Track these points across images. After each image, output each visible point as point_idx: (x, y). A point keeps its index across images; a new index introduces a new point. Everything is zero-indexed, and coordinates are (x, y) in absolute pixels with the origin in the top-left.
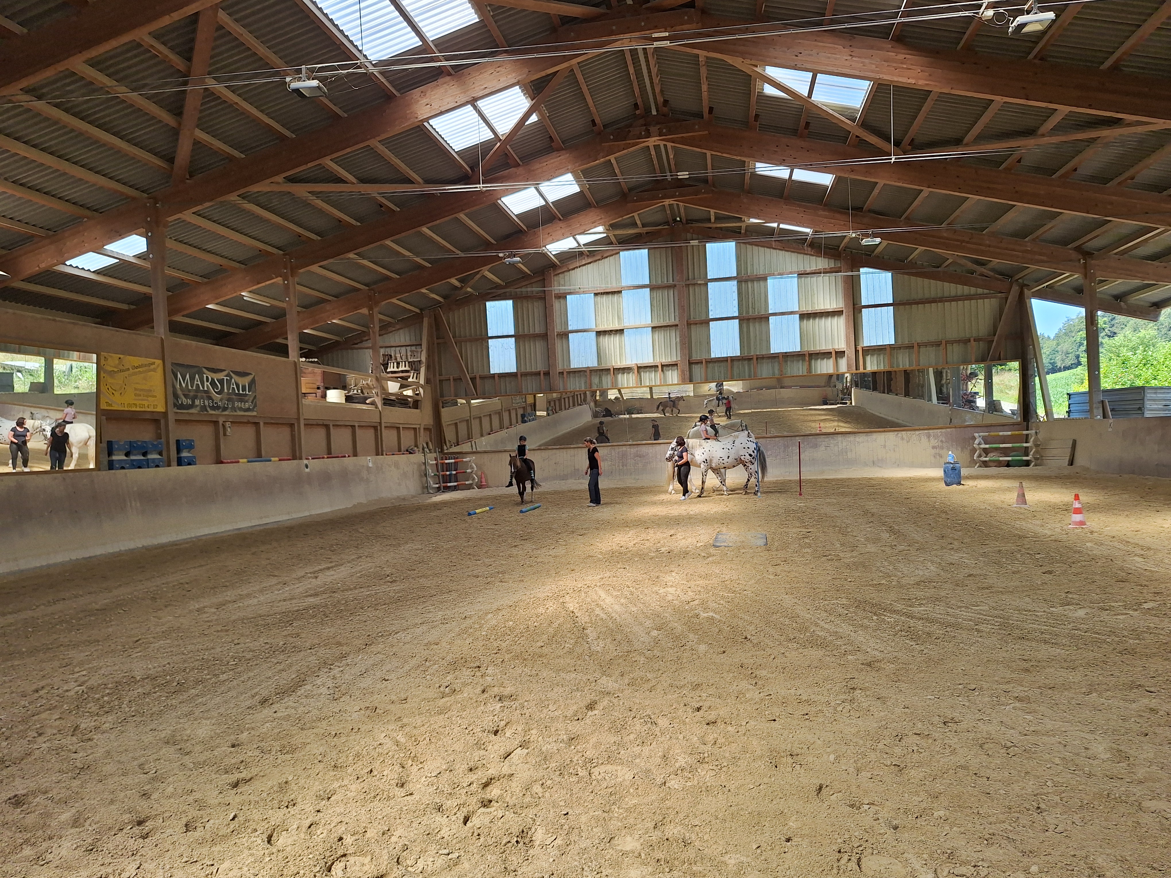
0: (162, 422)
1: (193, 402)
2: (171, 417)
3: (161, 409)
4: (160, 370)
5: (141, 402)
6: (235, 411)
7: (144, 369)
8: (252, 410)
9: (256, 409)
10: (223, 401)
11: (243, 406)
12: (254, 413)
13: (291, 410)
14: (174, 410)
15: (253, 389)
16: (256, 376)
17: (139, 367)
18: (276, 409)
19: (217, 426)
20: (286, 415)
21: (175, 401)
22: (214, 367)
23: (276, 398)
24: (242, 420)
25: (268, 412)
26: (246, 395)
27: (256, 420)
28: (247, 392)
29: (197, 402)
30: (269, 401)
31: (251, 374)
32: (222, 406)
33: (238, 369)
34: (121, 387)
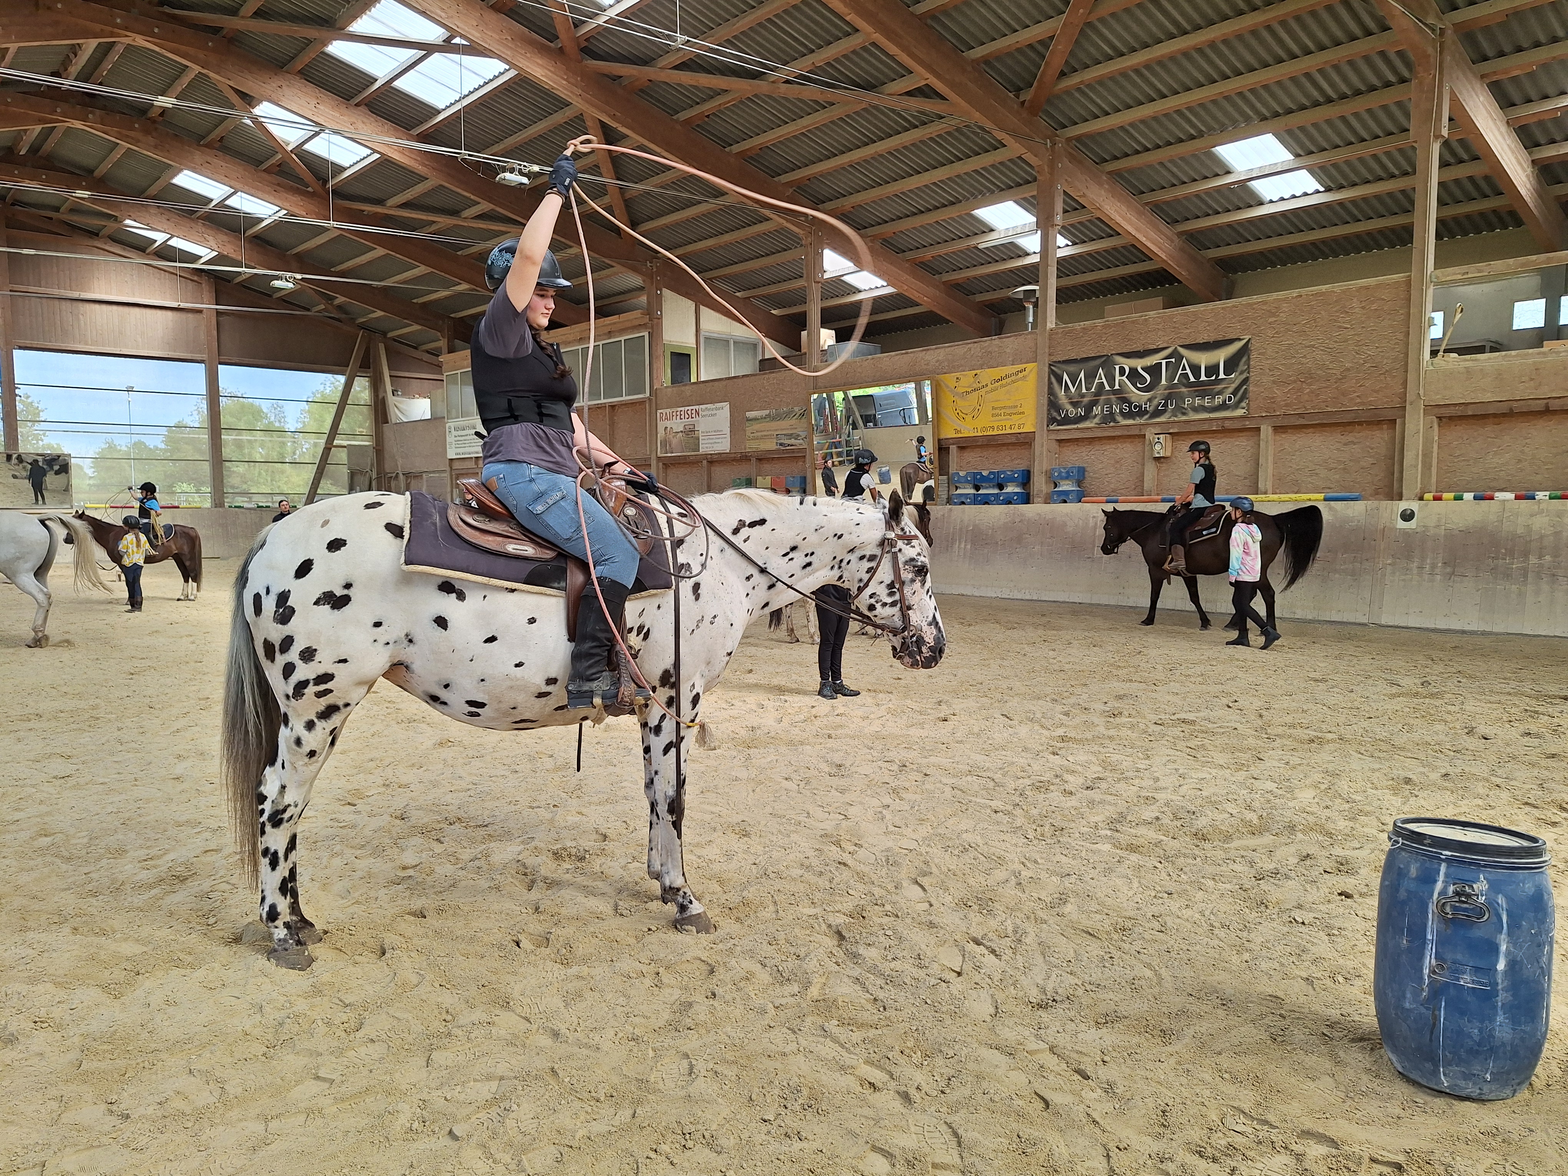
1: (1089, 410)
2: (1040, 439)
3: (1028, 428)
5: (1000, 423)
6: (1184, 414)
7: (1009, 380)
8: (1236, 406)
9: (1243, 404)
10: (1155, 402)
11: (1207, 402)
12: (1240, 412)
13: (1377, 392)
14: (1051, 427)
15: (1242, 366)
16: (1252, 341)
17: (1002, 379)
18: (1318, 395)
19: (1144, 444)
20: (1356, 404)
21: (1055, 414)
22: (1141, 348)
23: (1319, 372)
24: (1206, 427)
25: (1286, 405)
26: (1218, 381)
27: (1248, 424)
28: (1222, 376)
29: (1096, 410)
30: (1295, 382)
31: (1240, 340)
32: (1150, 409)
33: (1203, 337)
34: (974, 410)
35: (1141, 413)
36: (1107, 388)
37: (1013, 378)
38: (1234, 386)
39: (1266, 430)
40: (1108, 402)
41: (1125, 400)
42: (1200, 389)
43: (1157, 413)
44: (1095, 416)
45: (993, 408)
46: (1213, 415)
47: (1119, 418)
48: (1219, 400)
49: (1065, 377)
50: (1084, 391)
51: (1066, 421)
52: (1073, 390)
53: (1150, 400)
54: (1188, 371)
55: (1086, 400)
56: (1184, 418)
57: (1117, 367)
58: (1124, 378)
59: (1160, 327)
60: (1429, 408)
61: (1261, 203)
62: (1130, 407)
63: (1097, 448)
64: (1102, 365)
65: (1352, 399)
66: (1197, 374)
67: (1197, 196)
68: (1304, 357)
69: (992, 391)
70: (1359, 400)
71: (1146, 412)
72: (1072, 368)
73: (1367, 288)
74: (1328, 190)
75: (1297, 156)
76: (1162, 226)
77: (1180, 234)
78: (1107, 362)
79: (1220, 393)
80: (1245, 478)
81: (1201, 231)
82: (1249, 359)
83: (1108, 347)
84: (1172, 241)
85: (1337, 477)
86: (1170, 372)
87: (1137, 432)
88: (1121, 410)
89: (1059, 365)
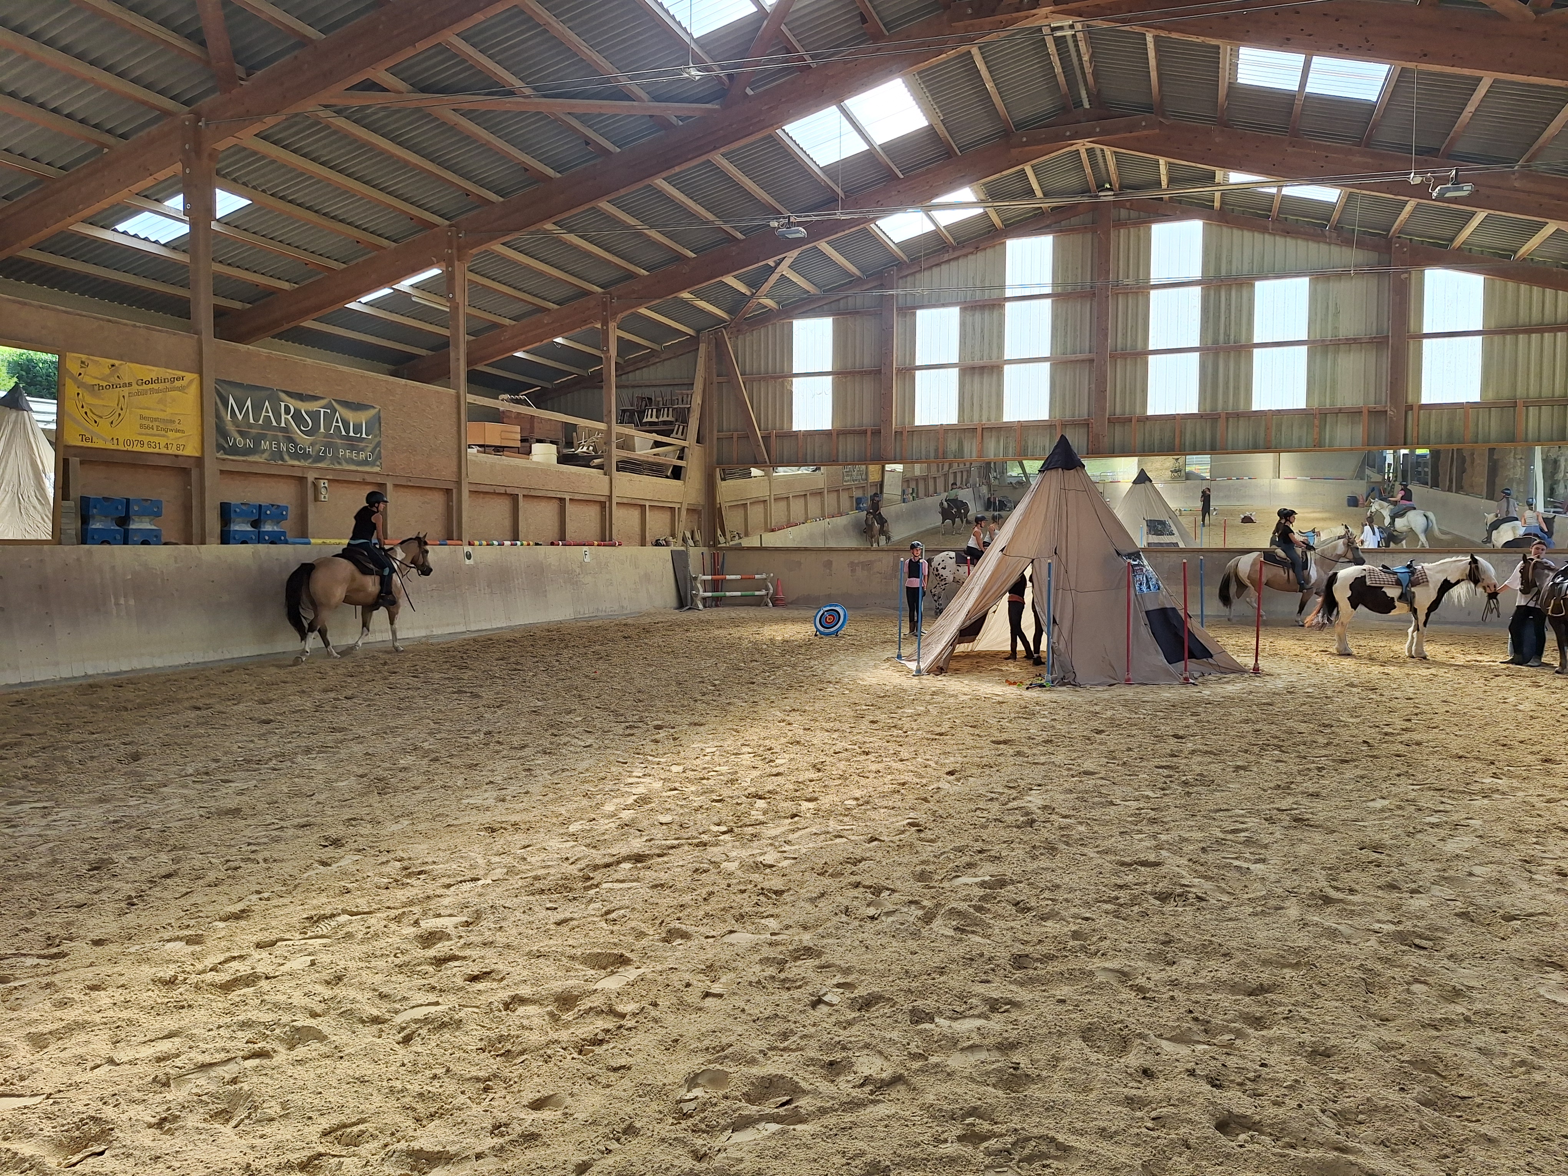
0: (194, 474)
1: (257, 443)
2: (211, 468)
3: (191, 450)
4: (194, 389)
5: (152, 439)
6: (339, 463)
7: (161, 386)
8: (373, 464)
9: (377, 463)
10: (317, 447)
11: (353, 456)
12: (375, 469)
14: (219, 455)
15: (375, 431)
16: (379, 412)
17: (152, 382)
19: (308, 486)
21: (222, 441)
22: (304, 393)
24: (352, 479)
26: (360, 440)
27: (379, 480)
28: (364, 436)
29: (265, 445)
31: (372, 408)
32: (314, 454)
33: (349, 398)
34: (113, 413)
35: (306, 456)
36: (274, 424)
37: (168, 385)
38: (371, 446)
40: (275, 438)
41: (290, 440)
42: (351, 444)
43: (319, 459)
44: (264, 451)
45: (142, 417)
46: (359, 468)
47: (286, 457)
48: (362, 456)
49: (231, 400)
50: (252, 421)
51: (234, 450)
52: (240, 418)
53: (312, 445)
54: (340, 424)
55: (254, 431)
56: (338, 467)
57: (283, 404)
58: (289, 417)
59: (316, 377)
62: (296, 448)
64: (269, 399)
66: (347, 431)
69: (138, 393)
70: (437, 473)
71: (309, 456)
72: (239, 392)
79: (362, 450)
82: (378, 425)
86: (327, 422)
87: (299, 474)
88: (288, 450)
89: (225, 386)
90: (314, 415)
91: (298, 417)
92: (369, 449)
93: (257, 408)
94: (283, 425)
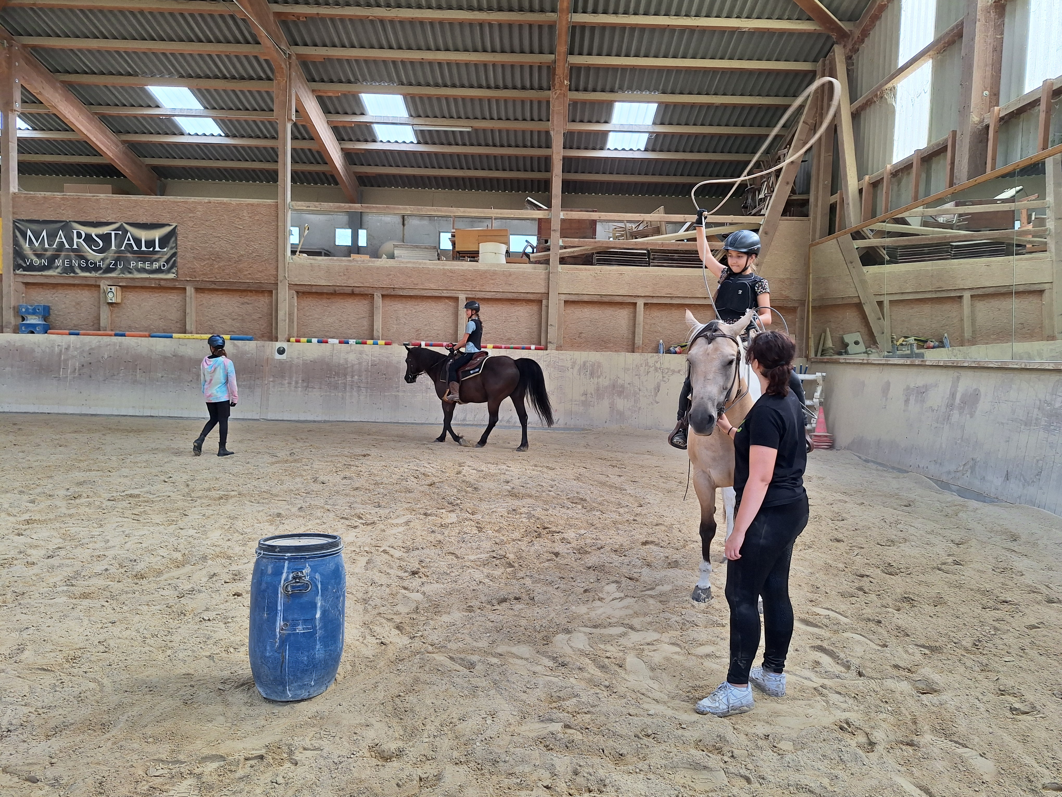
1: (51, 263)
2: (7, 281)
6: (130, 273)
8: (169, 271)
9: (174, 270)
10: (107, 262)
11: (147, 266)
12: (171, 276)
13: (261, 272)
14: (18, 272)
15: (172, 244)
16: (178, 228)
18: (224, 270)
19: (99, 292)
20: (248, 279)
21: (21, 262)
22: (94, 220)
23: (224, 255)
24: (147, 284)
25: (203, 274)
26: (154, 252)
27: (177, 285)
28: (157, 249)
29: (58, 262)
30: (209, 259)
31: (170, 225)
32: (103, 266)
33: (143, 220)
35: (96, 268)
36: (67, 246)
38: (166, 257)
39: (190, 290)
40: (67, 257)
41: (82, 257)
42: (142, 256)
43: (108, 270)
44: (58, 267)
46: (152, 276)
47: (78, 271)
48: (156, 265)
49: (29, 233)
50: (47, 246)
51: (31, 268)
52: (37, 244)
53: (103, 259)
54: (132, 242)
55: (49, 253)
56: (130, 276)
57: (75, 232)
58: (81, 240)
59: (109, 207)
60: (291, 286)
61: (182, 134)
62: (87, 263)
63: (60, 291)
64: (62, 228)
65: (245, 275)
66: (139, 246)
67: (135, 117)
68: (214, 243)
70: (249, 276)
71: (100, 268)
72: (35, 227)
73: (252, 205)
74: (227, 136)
75: (206, 108)
76: (109, 132)
77: (124, 142)
78: (66, 226)
79: (156, 260)
80: (177, 322)
81: (140, 143)
82: (176, 239)
83: (67, 215)
84: (117, 146)
85: (238, 324)
86: (118, 241)
87: (93, 282)
88: (79, 265)
89: (23, 223)
90: (106, 238)
91: (89, 239)
92: (164, 259)
93: (52, 236)
94: (75, 246)
